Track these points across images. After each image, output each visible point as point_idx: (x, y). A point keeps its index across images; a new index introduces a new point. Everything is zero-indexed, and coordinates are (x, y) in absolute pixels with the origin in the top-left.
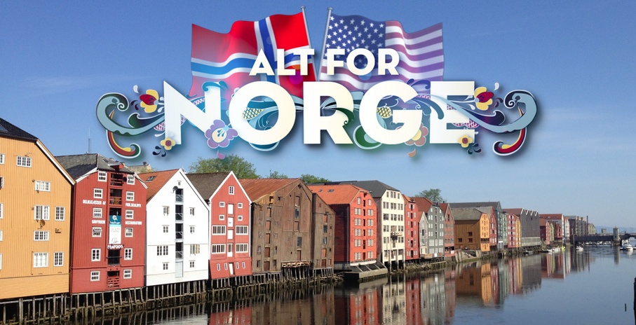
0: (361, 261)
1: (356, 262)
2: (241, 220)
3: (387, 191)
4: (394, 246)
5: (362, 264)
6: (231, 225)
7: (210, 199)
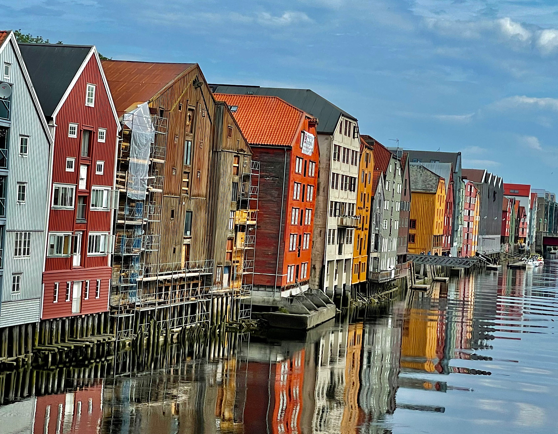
0: (293, 287)
1: (288, 288)
2: (101, 173)
3: (341, 118)
4: (340, 252)
5: (295, 292)
6: (82, 186)
7: (54, 116)
